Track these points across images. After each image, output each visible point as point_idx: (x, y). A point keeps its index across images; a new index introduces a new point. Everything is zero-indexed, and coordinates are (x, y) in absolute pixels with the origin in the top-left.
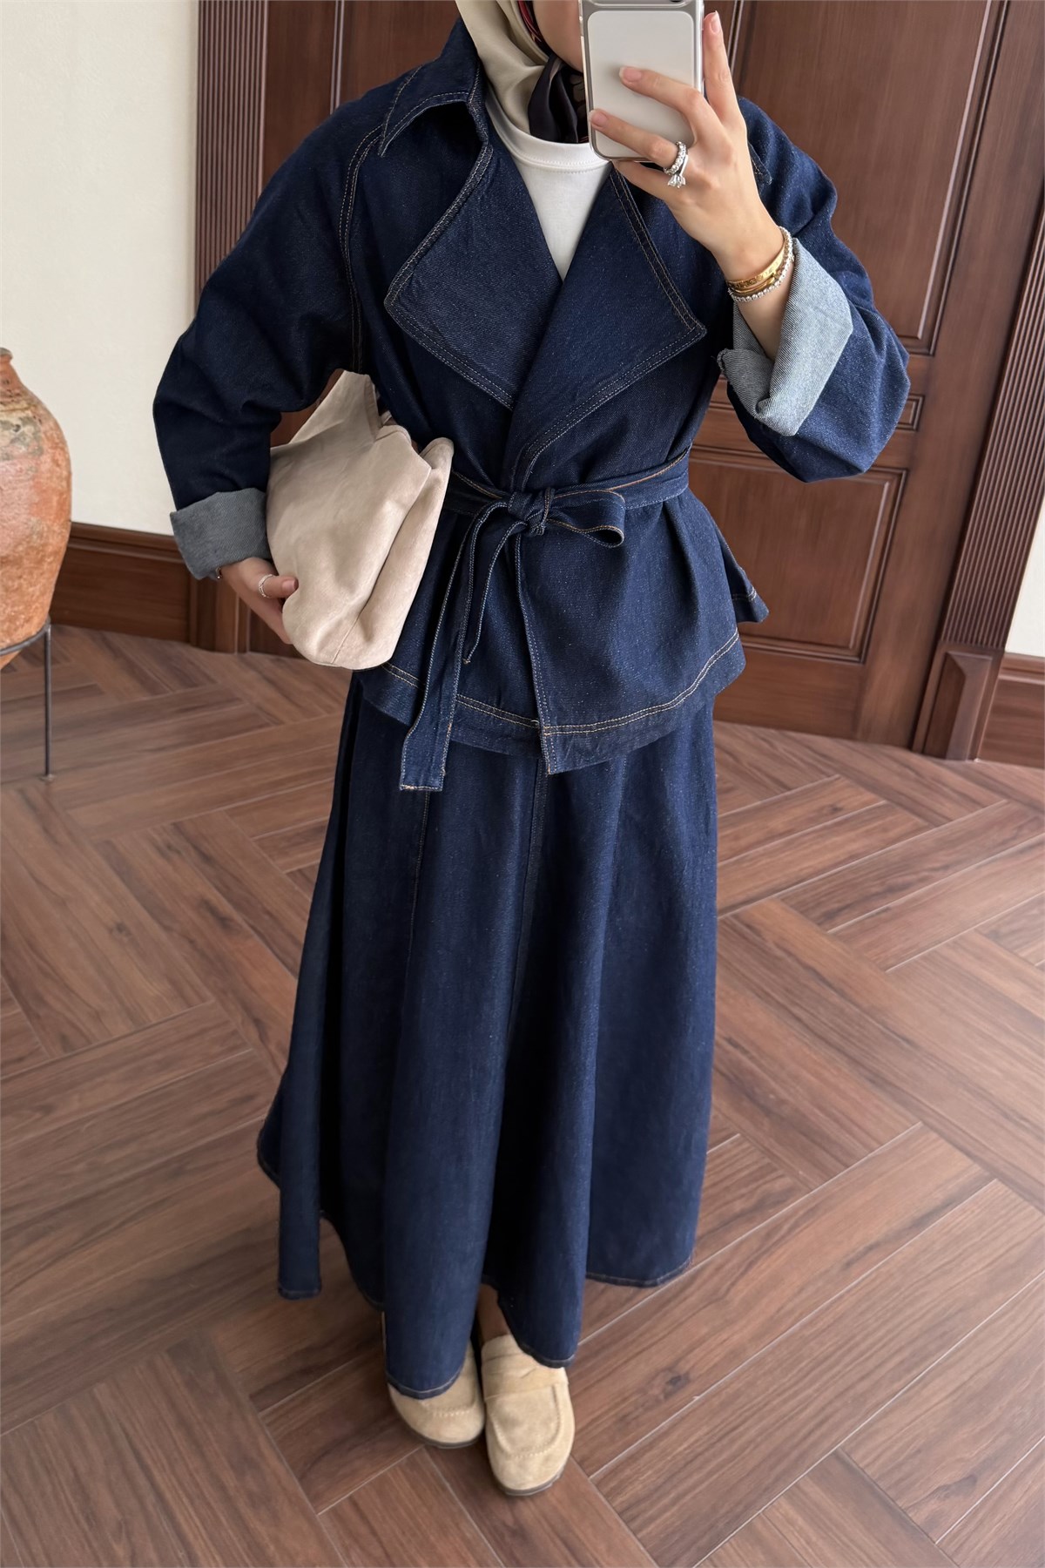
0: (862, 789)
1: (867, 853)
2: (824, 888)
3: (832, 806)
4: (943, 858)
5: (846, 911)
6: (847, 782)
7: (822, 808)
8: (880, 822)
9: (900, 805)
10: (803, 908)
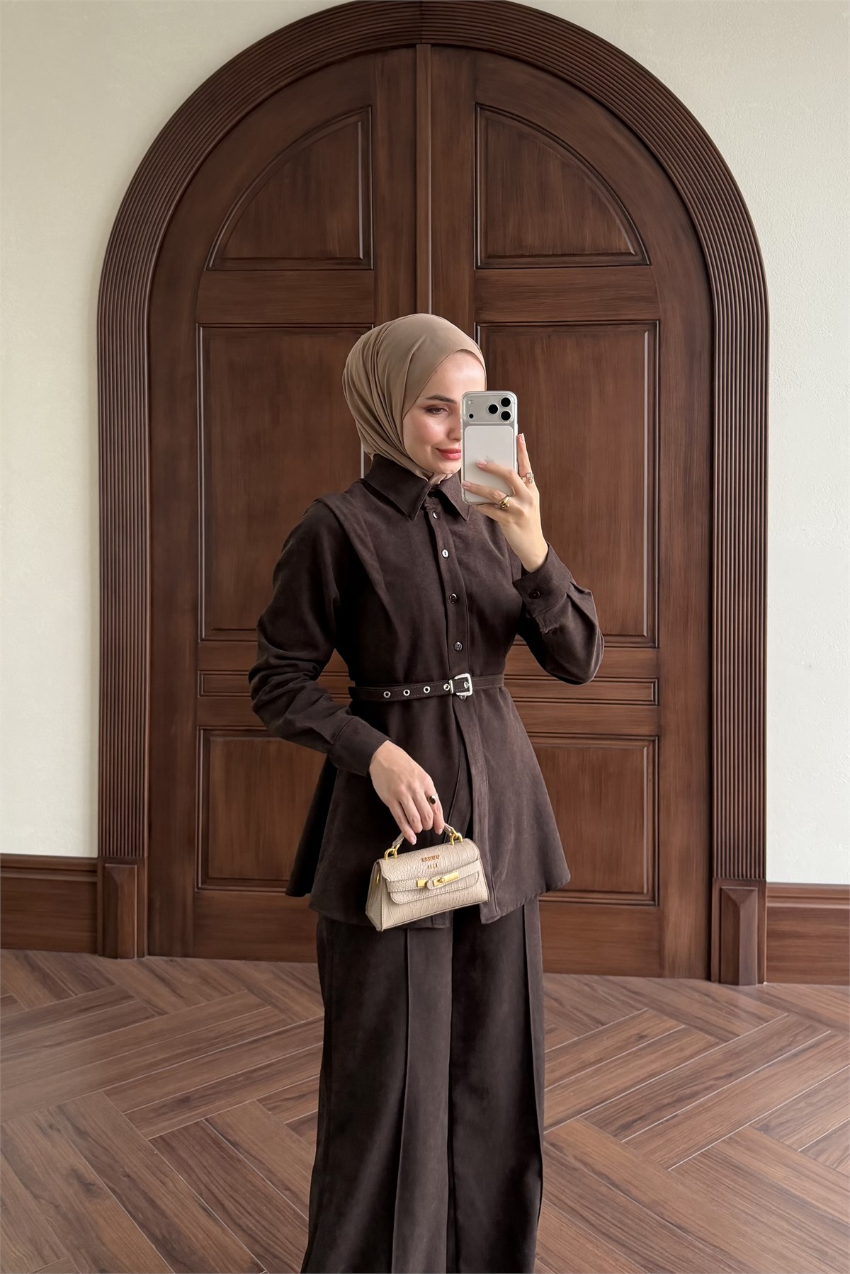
0: (665, 1018)
1: (662, 1072)
2: (623, 1105)
3: (638, 1034)
4: (728, 1067)
5: (639, 1122)
6: (654, 1012)
7: (630, 1037)
8: (677, 1044)
9: (696, 1027)
10: (603, 1124)
